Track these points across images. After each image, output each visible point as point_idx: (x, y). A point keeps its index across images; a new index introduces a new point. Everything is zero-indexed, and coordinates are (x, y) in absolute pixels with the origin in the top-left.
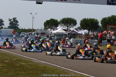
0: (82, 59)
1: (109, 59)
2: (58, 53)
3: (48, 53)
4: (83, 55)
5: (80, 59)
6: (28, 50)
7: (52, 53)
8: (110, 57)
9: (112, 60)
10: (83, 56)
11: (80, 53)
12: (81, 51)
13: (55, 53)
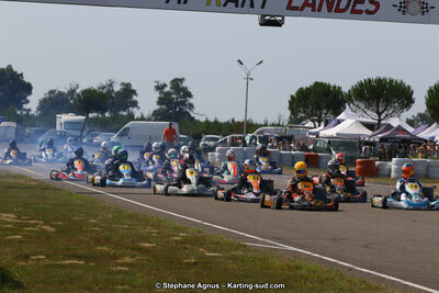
0: (253, 201)
1: (297, 198)
2: (185, 189)
3: (160, 188)
4: (255, 191)
5: (246, 201)
6: (108, 181)
7: (166, 189)
8: (300, 193)
9: (305, 200)
10: (256, 194)
11: (249, 186)
12: (250, 179)
13: (175, 188)
